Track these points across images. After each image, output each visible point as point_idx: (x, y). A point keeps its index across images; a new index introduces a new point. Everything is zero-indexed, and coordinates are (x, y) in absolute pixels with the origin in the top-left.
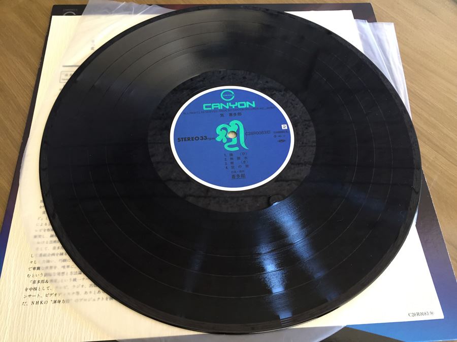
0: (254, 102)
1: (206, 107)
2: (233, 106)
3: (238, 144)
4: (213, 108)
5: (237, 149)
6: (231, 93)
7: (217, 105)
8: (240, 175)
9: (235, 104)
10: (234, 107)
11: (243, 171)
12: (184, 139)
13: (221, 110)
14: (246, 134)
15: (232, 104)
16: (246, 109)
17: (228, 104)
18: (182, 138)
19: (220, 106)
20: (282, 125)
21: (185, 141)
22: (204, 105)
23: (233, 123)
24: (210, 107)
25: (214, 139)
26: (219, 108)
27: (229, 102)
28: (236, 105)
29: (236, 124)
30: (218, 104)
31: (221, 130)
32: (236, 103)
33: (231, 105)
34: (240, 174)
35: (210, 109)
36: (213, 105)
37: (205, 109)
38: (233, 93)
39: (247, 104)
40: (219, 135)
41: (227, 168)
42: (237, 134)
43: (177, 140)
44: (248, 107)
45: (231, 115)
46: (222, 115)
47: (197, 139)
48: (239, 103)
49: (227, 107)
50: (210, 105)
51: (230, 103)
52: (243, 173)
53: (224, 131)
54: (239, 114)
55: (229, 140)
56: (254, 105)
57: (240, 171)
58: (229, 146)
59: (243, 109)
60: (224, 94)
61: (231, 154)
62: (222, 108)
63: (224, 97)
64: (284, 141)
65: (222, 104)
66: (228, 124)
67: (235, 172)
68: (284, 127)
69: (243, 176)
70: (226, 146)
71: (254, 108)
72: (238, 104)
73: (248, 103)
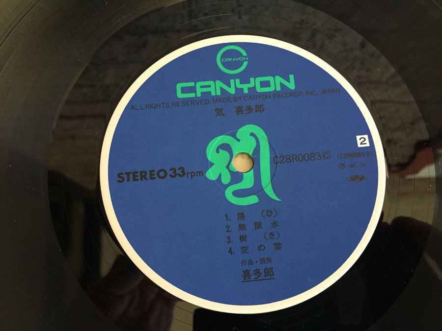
0: (292, 77)
1: (184, 90)
2: (245, 88)
3: (257, 189)
4: (199, 95)
5: (253, 200)
6: (240, 54)
7: (209, 86)
8: (262, 271)
9: (249, 82)
10: (246, 91)
11: (269, 260)
12: (131, 176)
13: (216, 99)
14: (275, 161)
15: (241, 83)
16: (275, 94)
17: (232, 81)
18: (128, 174)
19: (215, 88)
20: (358, 137)
21: (134, 180)
22: (179, 86)
23: (245, 131)
24: (193, 90)
25: (202, 174)
26: (213, 94)
27: (235, 77)
28: (251, 85)
29: (252, 134)
30: (211, 83)
31: (218, 151)
32: (252, 80)
33: (239, 86)
34: (262, 267)
35: (192, 95)
36: (199, 84)
37: (180, 95)
38: (244, 54)
39: (276, 83)
40: (212, 164)
41: (230, 252)
42: (254, 160)
43: (116, 178)
44: (278, 89)
45: (239, 110)
46: (219, 112)
47: (161, 174)
48: (259, 79)
49: (232, 91)
50: (192, 84)
51: (238, 81)
52: (268, 266)
53: (224, 154)
54: (259, 108)
55: (237, 177)
56: (291, 85)
57: (263, 261)
58: (237, 194)
59: (266, 95)
60: (223, 56)
61: (241, 212)
62: (219, 93)
63: (223, 64)
64: (362, 179)
65: (219, 84)
66: (234, 135)
67: (251, 262)
68: (361, 141)
69: (269, 272)
70: (229, 194)
71: (292, 93)
72: (255, 82)
73: (279, 79)
